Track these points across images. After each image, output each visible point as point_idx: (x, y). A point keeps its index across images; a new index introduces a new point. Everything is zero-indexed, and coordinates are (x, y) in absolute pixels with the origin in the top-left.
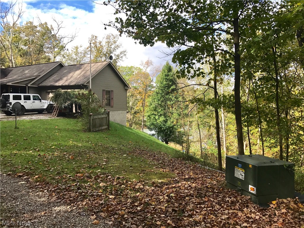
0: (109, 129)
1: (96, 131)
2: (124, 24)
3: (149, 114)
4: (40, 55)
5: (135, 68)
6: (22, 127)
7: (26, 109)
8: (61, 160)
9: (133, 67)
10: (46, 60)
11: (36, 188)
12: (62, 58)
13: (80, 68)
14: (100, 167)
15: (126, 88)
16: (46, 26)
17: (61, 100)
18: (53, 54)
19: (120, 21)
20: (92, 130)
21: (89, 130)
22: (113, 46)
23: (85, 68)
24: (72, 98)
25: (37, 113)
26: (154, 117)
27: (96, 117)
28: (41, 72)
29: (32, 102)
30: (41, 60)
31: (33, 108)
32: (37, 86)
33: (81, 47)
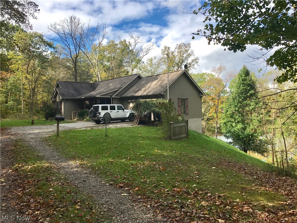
0: (188, 138)
1: (176, 139)
2: (214, 31)
3: (225, 121)
4: (120, 70)
5: (207, 75)
6: (111, 135)
7: (112, 118)
8: (153, 170)
9: (205, 74)
10: (125, 73)
11: (139, 202)
12: (139, 70)
13: (156, 79)
14: (194, 181)
15: (200, 95)
16: (125, 43)
17: (141, 109)
18: (131, 67)
19: (209, 28)
20: (172, 138)
21: (170, 138)
22: (185, 55)
23: (161, 78)
24: (151, 107)
25: (120, 121)
26: (231, 125)
27: (175, 125)
28: (122, 85)
29: (116, 112)
30: (121, 74)
31: (117, 117)
32: (120, 97)
33: (155, 59)
